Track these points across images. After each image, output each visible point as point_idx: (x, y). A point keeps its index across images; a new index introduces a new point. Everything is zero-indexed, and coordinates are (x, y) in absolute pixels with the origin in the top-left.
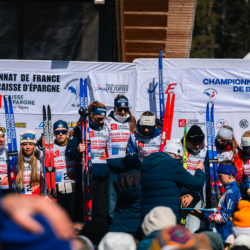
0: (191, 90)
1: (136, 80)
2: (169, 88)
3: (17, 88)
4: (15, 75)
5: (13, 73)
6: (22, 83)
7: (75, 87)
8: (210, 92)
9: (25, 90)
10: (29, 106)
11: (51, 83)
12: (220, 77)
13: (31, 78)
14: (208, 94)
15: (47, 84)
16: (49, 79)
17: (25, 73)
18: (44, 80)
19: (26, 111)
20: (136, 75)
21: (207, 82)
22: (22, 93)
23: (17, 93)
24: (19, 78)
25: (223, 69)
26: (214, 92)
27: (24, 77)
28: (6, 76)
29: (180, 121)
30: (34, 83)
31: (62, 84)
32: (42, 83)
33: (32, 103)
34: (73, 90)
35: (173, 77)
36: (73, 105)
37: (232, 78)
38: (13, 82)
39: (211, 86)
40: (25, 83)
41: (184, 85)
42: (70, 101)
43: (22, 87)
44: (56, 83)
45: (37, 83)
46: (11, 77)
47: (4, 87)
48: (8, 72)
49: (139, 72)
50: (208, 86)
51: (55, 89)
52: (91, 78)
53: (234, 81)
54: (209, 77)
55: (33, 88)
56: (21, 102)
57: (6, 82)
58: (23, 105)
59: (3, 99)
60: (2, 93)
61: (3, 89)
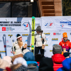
0: (57, 25)
1: (42, 22)
2: (51, 24)
6: (11, 24)
8: (62, 25)
9: (12, 26)
11: (19, 24)
12: (65, 21)
13: (13, 22)
14: (61, 26)
15: (18, 24)
18: (17, 23)
19: (12, 32)
20: (42, 21)
21: (61, 22)
22: (11, 27)
23: (10, 27)
24: (10, 22)
25: (65, 19)
26: (63, 25)
27: (12, 22)
29: (54, 33)
31: (22, 24)
32: (16, 24)
33: (14, 29)
35: (52, 21)
36: (25, 30)
37: (68, 21)
38: (9, 24)
39: (62, 24)
40: (12, 24)
41: (55, 23)
42: (24, 28)
43: (11, 25)
44: (20, 24)
46: (8, 22)
49: (42, 20)
50: (61, 24)
51: (20, 25)
52: (30, 22)
53: (68, 22)
54: (62, 21)
55: (14, 25)
56: (11, 29)
57: (7, 24)
58: (12, 30)
59: (6, 28)
60: (6, 27)
61: (6, 26)
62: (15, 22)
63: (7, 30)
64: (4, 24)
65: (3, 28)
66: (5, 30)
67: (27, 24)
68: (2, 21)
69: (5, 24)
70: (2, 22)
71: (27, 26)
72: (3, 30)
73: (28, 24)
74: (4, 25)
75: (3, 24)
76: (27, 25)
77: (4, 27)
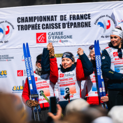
3: (58, 26)
4: (56, 16)
5: (54, 15)
6: (62, 22)
7: (103, 22)
9: (64, 27)
10: (68, 39)
11: (84, 21)
13: (68, 17)
15: (80, 21)
16: (82, 17)
17: (63, 14)
18: (78, 18)
22: (61, 30)
23: (58, 30)
24: (58, 18)
27: (63, 18)
28: (48, 18)
30: (70, 22)
31: (92, 20)
32: (77, 21)
33: (70, 37)
34: (101, 24)
36: (102, 37)
38: (54, 22)
40: (64, 22)
42: (100, 33)
43: (61, 25)
44: (88, 20)
45: (73, 21)
46: (52, 18)
47: (47, 27)
48: (50, 14)
51: (88, 25)
52: (115, 14)
55: (70, 25)
56: (62, 37)
57: (49, 22)
58: (63, 40)
59: (47, 36)
60: (46, 31)
61: (47, 28)
62: (74, 17)
63: (52, 39)
64: (41, 23)
65: (38, 35)
66: (45, 42)
67: (109, 21)
68: (36, 15)
69: (45, 23)
70: (35, 18)
71: (108, 27)
72: (38, 42)
73: (110, 19)
74: (41, 26)
75: (39, 23)
76: (108, 24)
77: (41, 31)
